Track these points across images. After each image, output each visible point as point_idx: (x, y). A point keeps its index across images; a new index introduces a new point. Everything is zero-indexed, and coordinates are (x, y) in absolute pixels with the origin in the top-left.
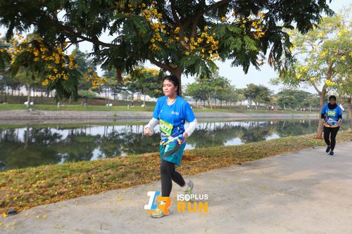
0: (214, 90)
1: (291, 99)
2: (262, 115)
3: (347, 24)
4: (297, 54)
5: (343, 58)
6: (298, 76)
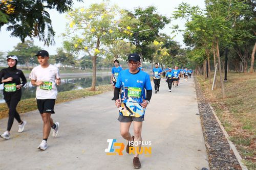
0: (30, 56)
1: (90, 62)
2: (69, 74)
3: (108, 10)
4: (76, 29)
5: (104, 33)
6: (76, 46)
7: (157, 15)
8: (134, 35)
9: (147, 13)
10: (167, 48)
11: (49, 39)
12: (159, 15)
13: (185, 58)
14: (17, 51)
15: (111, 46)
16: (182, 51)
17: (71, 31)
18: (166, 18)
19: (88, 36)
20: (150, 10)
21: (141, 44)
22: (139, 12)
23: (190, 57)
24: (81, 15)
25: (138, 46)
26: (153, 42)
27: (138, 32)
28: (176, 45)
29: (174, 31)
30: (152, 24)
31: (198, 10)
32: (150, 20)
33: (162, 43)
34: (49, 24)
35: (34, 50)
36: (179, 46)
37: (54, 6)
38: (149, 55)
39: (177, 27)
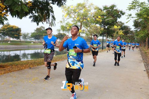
3: (87, 7)
4: (68, 18)
5: (85, 20)
6: (68, 28)
7: (117, 9)
8: (102, 22)
9: (110, 9)
10: (123, 30)
11: (52, 22)
12: (118, 10)
13: (133, 37)
14: (36, 33)
15: (88, 28)
16: (132, 32)
17: (65, 19)
18: (122, 12)
19: (75, 22)
20: (113, 7)
21: (106, 27)
22: (105, 8)
23: (137, 35)
24: (71, 10)
25: (105, 29)
26: (114, 26)
27: (105, 20)
28: (128, 29)
29: (128, 18)
30: (114, 15)
31: (145, 4)
32: (112, 13)
33: (119, 27)
34: (52, 14)
35: (45, 32)
36: (130, 29)
37: (55, 2)
38: (111, 34)
39: (130, 15)
